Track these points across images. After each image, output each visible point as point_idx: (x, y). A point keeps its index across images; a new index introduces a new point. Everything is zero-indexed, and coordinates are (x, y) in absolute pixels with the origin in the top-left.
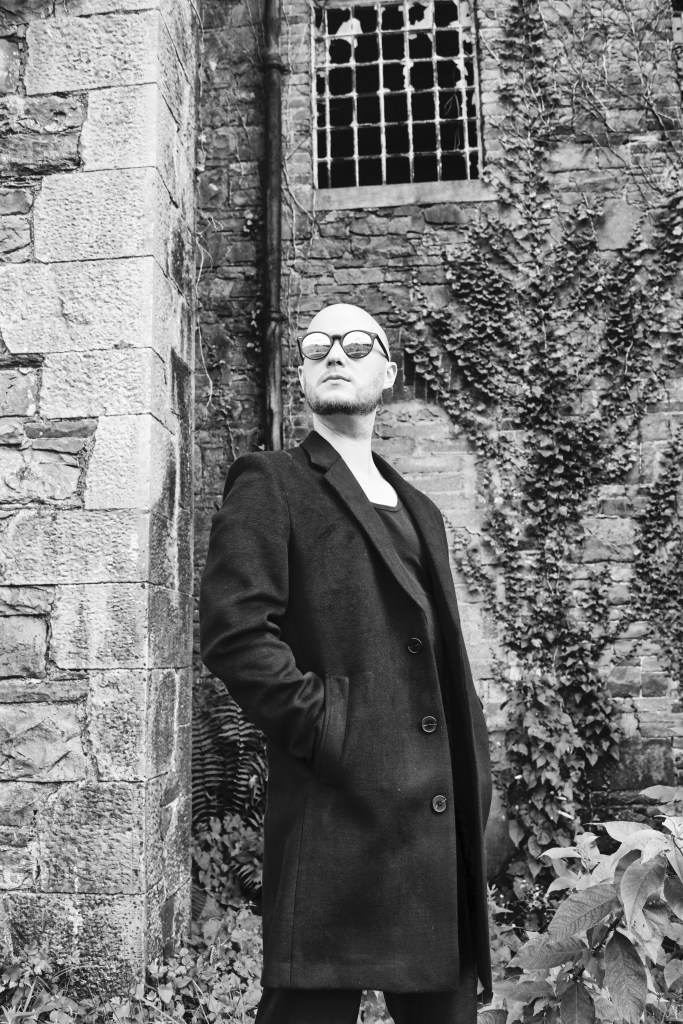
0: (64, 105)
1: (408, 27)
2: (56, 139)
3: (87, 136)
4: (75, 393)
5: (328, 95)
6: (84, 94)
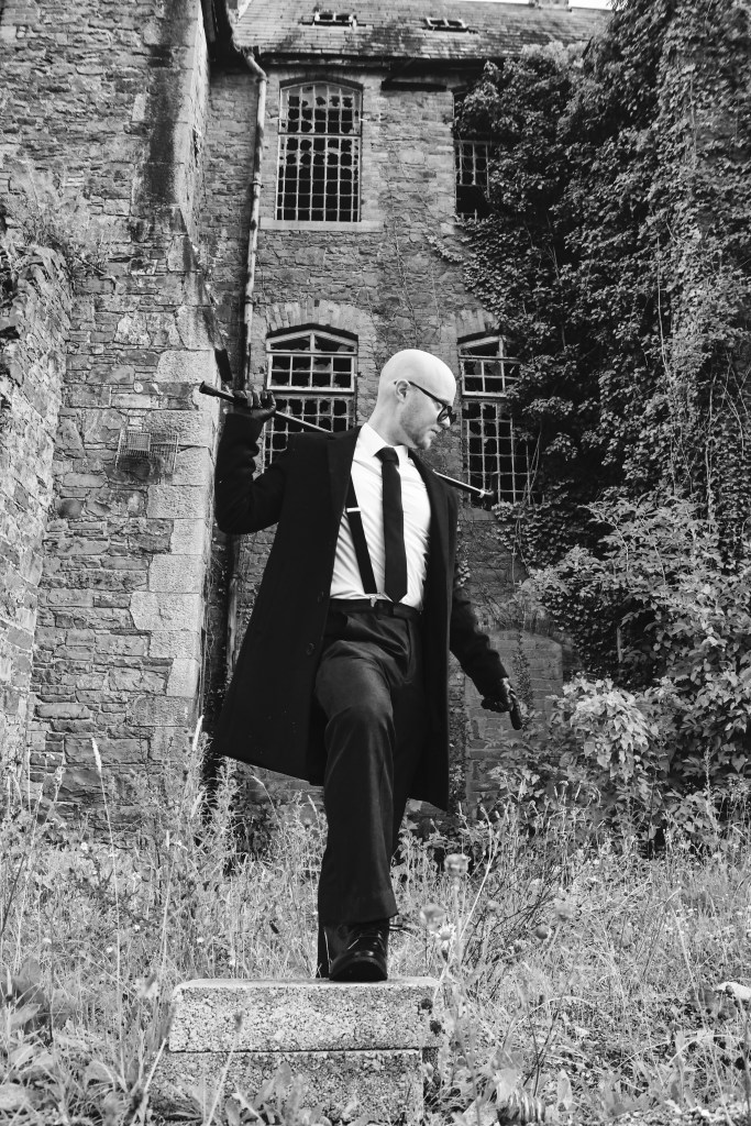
0: (164, 525)
1: (319, 414)
2: (160, 539)
3: (173, 539)
4: (164, 648)
5: (272, 449)
6: (172, 521)
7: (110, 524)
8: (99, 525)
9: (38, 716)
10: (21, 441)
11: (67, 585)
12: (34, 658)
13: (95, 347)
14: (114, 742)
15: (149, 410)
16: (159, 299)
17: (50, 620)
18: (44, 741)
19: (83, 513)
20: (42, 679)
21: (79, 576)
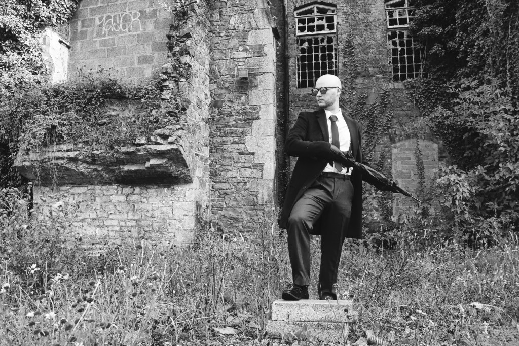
0: (256, 107)
1: (320, 44)
2: (255, 114)
4: (260, 159)
6: (259, 106)
7: (234, 109)
8: (230, 110)
9: (214, 189)
10: (197, 79)
11: (219, 136)
12: (210, 166)
13: (221, 33)
14: (243, 198)
15: (246, 58)
16: (246, 7)
17: (214, 150)
18: (216, 198)
19: (223, 105)
20: (214, 174)
21: (224, 132)
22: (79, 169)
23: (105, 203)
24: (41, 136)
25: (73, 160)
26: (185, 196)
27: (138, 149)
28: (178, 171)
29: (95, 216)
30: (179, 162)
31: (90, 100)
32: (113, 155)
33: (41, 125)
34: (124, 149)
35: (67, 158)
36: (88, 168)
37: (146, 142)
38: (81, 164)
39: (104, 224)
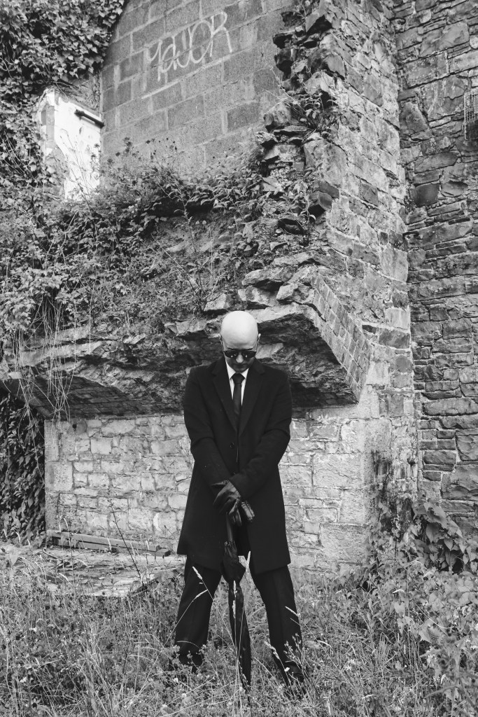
7: (469, 202)
8: (458, 205)
9: (427, 414)
10: (357, 136)
11: (435, 276)
12: (414, 355)
13: (421, 16)
17: (423, 314)
18: (435, 439)
19: (440, 196)
20: (425, 376)
21: (446, 264)
22: (107, 380)
23: (169, 455)
24: (24, 314)
25: (93, 361)
26: (341, 439)
27: (212, 324)
28: (315, 375)
29: (151, 487)
30: (313, 352)
31: (125, 224)
32: (165, 345)
33: (27, 289)
34: (182, 328)
35: (81, 358)
36: (125, 379)
37: (228, 306)
38: (109, 370)
39: (168, 506)
